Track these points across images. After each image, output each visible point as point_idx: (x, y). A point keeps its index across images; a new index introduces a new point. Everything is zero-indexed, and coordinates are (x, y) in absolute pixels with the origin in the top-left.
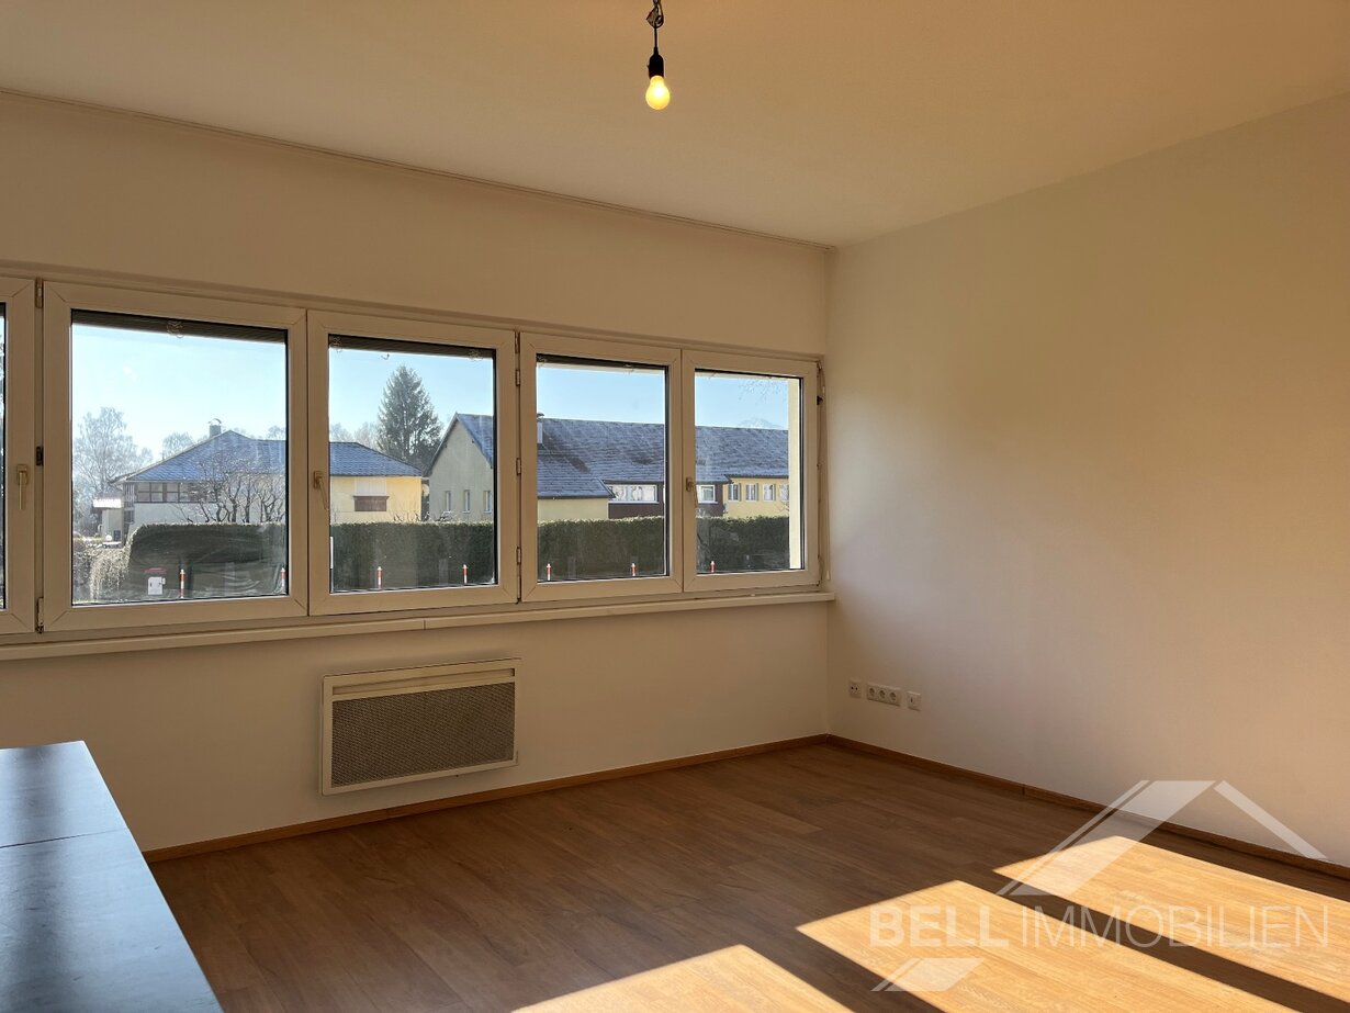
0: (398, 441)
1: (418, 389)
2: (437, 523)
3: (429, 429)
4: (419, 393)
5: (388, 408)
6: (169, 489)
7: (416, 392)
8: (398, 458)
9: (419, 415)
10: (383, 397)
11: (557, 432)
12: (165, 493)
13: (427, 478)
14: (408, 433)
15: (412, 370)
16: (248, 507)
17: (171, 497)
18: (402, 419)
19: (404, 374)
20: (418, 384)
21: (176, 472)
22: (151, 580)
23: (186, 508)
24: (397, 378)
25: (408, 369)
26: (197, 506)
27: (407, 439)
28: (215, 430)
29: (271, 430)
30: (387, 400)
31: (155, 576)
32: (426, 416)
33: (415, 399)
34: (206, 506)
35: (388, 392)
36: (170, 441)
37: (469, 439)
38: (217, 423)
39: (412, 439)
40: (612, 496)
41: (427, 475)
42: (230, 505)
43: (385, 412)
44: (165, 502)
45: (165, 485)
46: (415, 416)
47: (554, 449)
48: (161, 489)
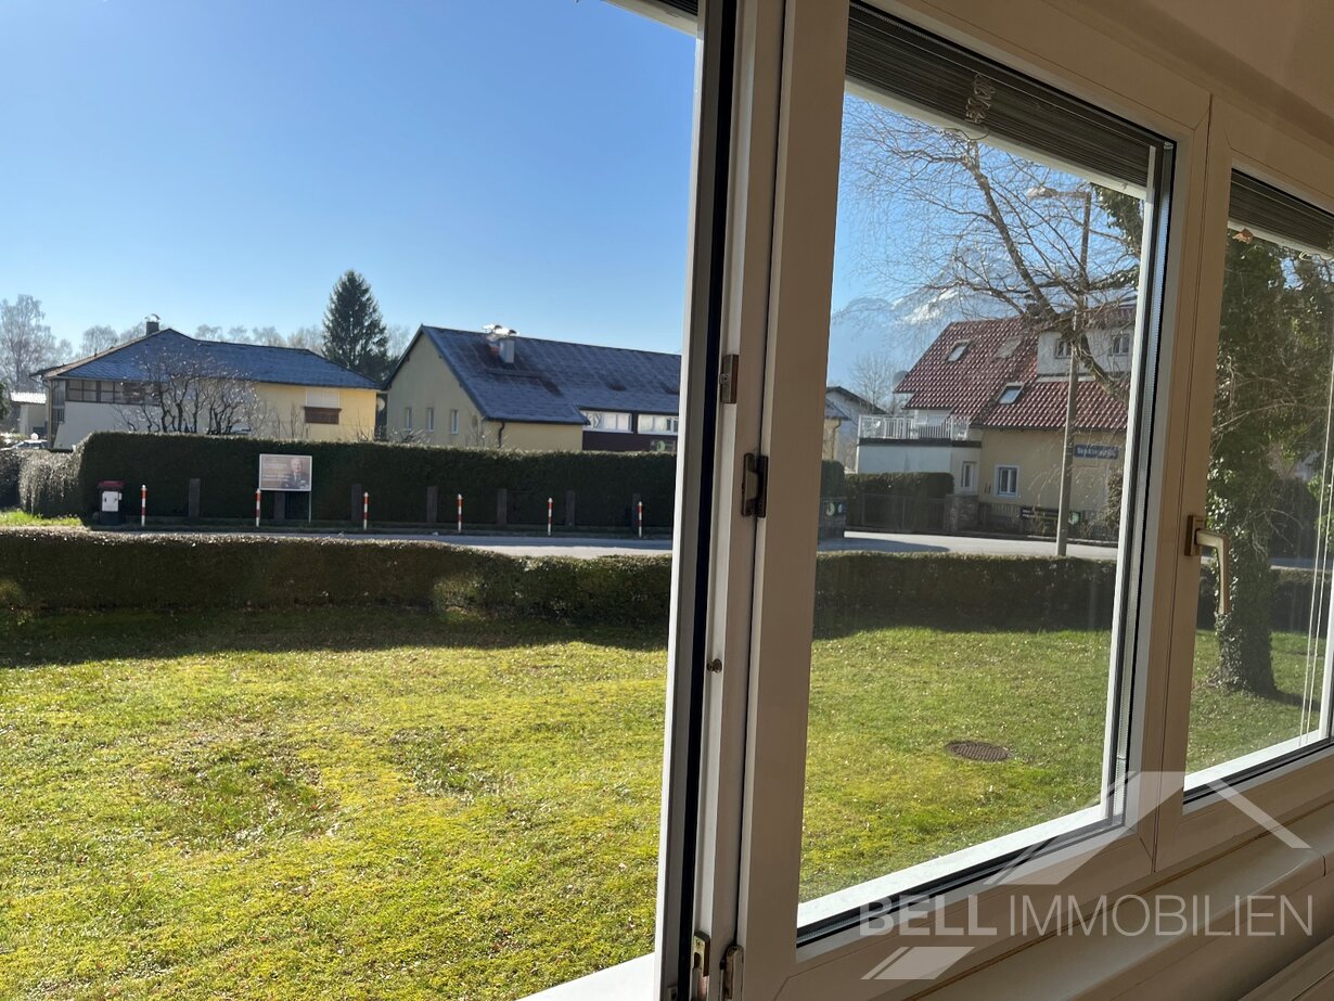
0: (343, 350)
1: (367, 296)
2: (425, 447)
3: (376, 340)
4: (368, 300)
5: (333, 315)
6: (103, 389)
7: (364, 299)
8: (343, 367)
9: (366, 324)
10: (328, 302)
11: (528, 351)
12: (99, 391)
13: (385, 392)
14: (355, 340)
15: (360, 275)
16: (196, 414)
17: (104, 397)
18: (348, 327)
19: (352, 279)
20: (366, 291)
21: (111, 370)
22: (106, 495)
23: (127, 410)
24: (344, 284)
25: (356, 274)
26: (138, 410)
27: (353, 349)
28: (152, 326)
29: (200, 328)
30: (333, 306)
31: (110, 490)
32: (374, 324)
33: (364, 306)
34: (148, 408)
35: (335, 297)
36: (92, 334)
37: (435, 354)
38: (154, 319)
39: (358, 348)
40: (587, 423)
41: (385, 389)
42: (175, 412)
43: (331, 318)
44: (98, 401)
45: (99, 383)
46: (362, 323)
47: (526, 370)
48: (94, 387)
